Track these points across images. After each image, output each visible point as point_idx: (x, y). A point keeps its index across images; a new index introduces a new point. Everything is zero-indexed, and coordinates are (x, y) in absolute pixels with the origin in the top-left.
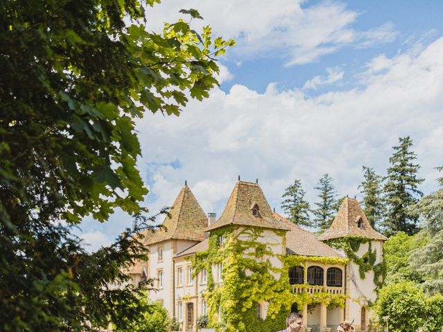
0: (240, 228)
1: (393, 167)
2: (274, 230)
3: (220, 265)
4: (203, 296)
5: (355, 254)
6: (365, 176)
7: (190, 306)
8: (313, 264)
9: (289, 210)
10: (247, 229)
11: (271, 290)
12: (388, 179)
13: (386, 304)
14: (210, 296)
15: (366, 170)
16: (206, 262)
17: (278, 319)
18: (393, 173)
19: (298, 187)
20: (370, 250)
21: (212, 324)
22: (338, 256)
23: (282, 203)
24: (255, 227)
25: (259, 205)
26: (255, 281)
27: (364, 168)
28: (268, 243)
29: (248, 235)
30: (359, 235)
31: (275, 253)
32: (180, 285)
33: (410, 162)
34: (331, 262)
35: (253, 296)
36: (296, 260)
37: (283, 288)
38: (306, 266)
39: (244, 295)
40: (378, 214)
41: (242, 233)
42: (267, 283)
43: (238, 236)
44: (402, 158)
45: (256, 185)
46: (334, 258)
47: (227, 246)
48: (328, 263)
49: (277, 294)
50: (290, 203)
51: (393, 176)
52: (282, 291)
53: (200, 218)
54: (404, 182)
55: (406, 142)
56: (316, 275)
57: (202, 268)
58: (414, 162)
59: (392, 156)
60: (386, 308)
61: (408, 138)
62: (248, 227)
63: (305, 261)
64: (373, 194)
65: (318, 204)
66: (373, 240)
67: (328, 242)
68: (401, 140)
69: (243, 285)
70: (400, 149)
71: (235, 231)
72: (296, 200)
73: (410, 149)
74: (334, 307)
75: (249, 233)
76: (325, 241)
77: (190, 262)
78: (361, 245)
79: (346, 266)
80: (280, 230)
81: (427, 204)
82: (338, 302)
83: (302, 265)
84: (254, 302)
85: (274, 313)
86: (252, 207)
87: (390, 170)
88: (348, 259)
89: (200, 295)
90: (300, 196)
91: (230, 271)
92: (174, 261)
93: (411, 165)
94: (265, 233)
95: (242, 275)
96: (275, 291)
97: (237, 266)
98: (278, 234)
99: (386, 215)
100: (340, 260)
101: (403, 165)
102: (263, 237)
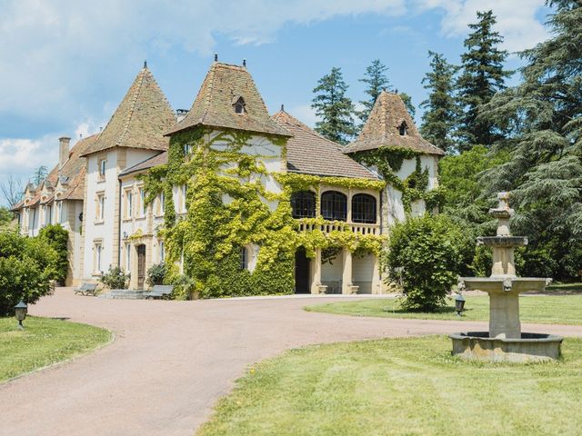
0: (215, 132)
1: (468, 52)
2: (268, 135)
3: (184, 187)
4: (159, 235)
5: (395, 174)
6: (432, 65)
7: (141, 250)
8: (329, 189)
9: (323, 112)
10: (225, 134)
11: (261, 226)
12: (463, 70)
13: (399, 248)
14: (169, 235)
15: (433, 57)
16: (164, 181)
17: (274, 271)
18: (470, 62)
19: (338, 78)
20: (418, 168)
21: (171, 278)
22: (368, 177)
23: (314, 100)
24: (238, 131)
25: (245, 99)
26: (237, 212)
27: (431, 53)
28: (259, 156)
29: (226, 142)
30: (400, 146)
31: (269, 171)
32: (129, 218)
33: (494, 46)
34: (356, 186)
35: (233, 235)
36: (303, 182)
37: (281, 224)
38: (319, 191)
39: (219, 233)
40: (449, 118)
41: (217, 138)
42: (255, 215)
43: (210, 143)
44: (482, 40)
45: (244, 69)
46: (362, 180)
47: (194, 157)
48: (352, 188)
49: (272, 232)
50: (326, 101)
51: (469, 66)
52: (280, 228)
53: (164, 117)
54: (486, 74)
55: (488, 19)
56: (334, 205)
57: (159, 190)
58: (500, 47)
59: (468, 37)
60: (398, 253)
61: (490, 13)
62: (227, 130)
63: (317, 183)
64: (442, 90)
65: (365, 103)
66: (422, 154)
67: (356, 156)
68: (479, 14)
69: (218, 217)
70: (479, 28)
71: (206, 136)
72: (334, 96)
73: (493, 29)
74: (366, 254)
75: (228, 140)
76: (351, 155)
77: (142, 182)
78: (405, 161)
79: (381, 192)
80: (277, 136)
81: (501, 104)
82: (370, 246)
83: (312, 189)
84: (235, 244)
85: (267, 262)
86: (235, 100)
87: (466, 57)
88: (383, 182)
89: (155, 233)
90: (340, 91)
91: (197, 196)
92: (120, 181)
93: (496, 52)
94: (254, 140)
95: (215, 202)
96: (269, 228)
97: (207, 189)
98: (274, 142)
99: (461, 122)
100: (371, 183)
101: (484, 50)
102: (251, 145)
